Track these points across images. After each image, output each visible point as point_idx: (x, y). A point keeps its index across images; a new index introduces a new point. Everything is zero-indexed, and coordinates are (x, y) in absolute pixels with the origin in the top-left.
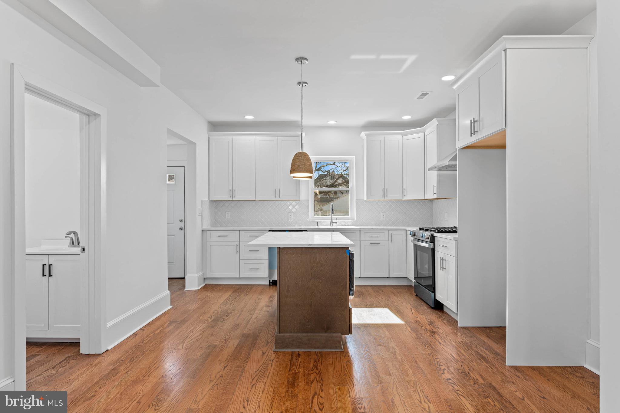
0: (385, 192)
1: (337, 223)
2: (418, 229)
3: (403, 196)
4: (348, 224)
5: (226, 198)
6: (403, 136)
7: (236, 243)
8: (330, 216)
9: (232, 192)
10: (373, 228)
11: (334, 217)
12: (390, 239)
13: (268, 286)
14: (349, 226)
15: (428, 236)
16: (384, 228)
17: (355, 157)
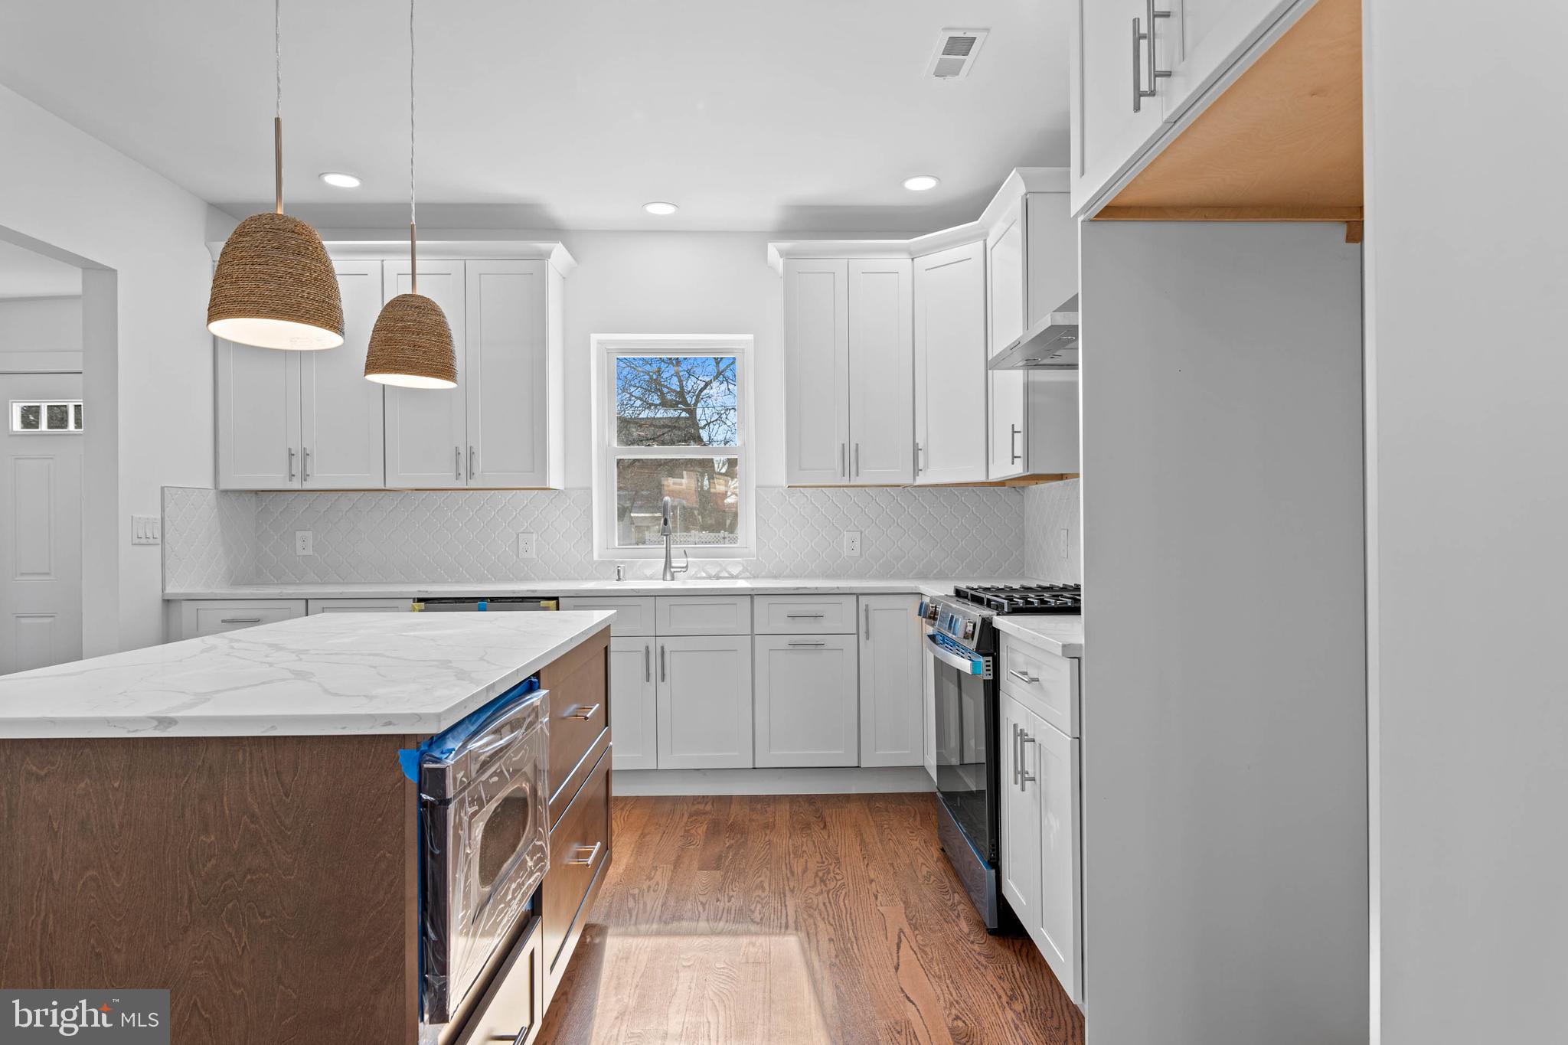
0: (850, 458)
1: (687, 567)
2: (952, 593)
3: (916, 471)
4: (729, 573)
5: (277, 480)
6: (913, 259)
8: (665, 546)
9: (299, 460)
10: (798, 589)
11: (675, 549)
12: (863, 630)
14: (732, 577)
15: (970, 628)
16: (838, 588)
17: (751, 337)
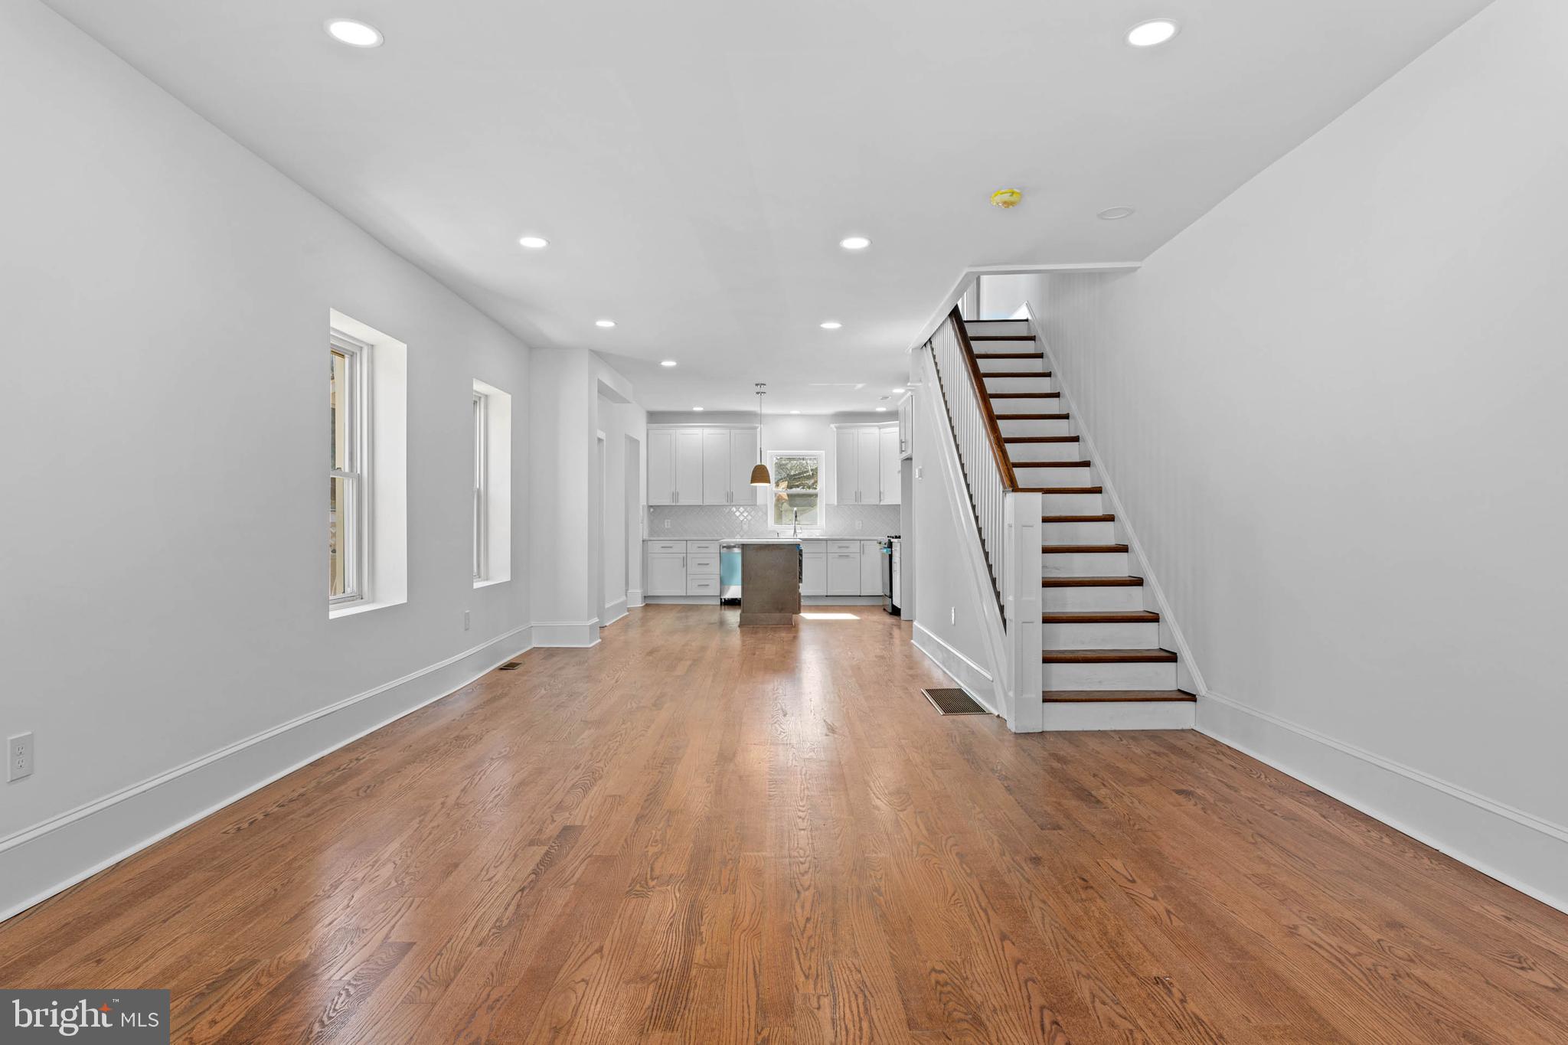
0: (859, 496)
1: (801, 533)
3: (880, 501)
4: (815, 534)
5: (667, 502)
6: (880, 429)
7: (681, 556)
9: (675, 495)
10: (841, 538)
12: (862, 551)
13: (719, 607)
16: (855, 538)
17: (824, 452)
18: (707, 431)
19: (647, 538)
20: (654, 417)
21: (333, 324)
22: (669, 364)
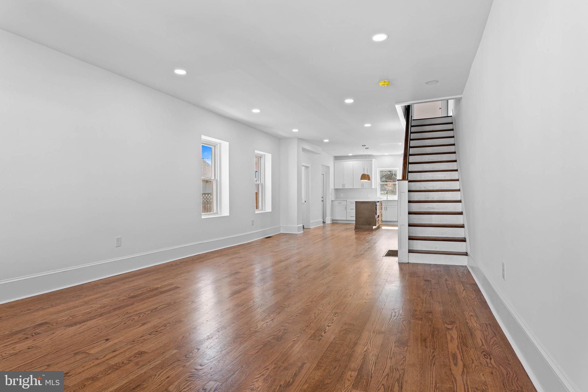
5: (341, 187)
7: (345, 206)
9: (344, 185)
17: (398, 168)
18: (355, 162)
19: (334, 200)
20: (337, 158)
21: (202, 138)
22: (326, 141)
